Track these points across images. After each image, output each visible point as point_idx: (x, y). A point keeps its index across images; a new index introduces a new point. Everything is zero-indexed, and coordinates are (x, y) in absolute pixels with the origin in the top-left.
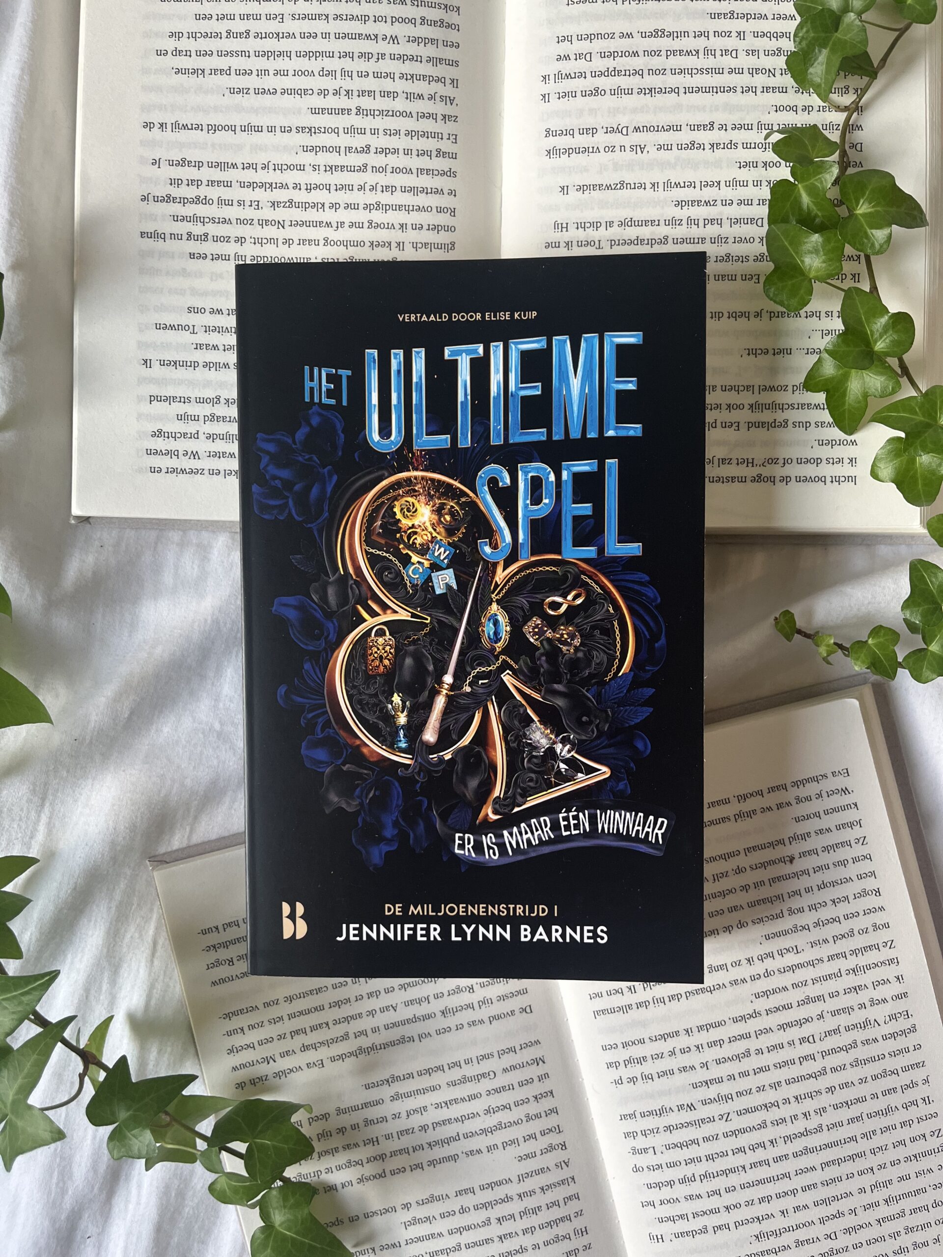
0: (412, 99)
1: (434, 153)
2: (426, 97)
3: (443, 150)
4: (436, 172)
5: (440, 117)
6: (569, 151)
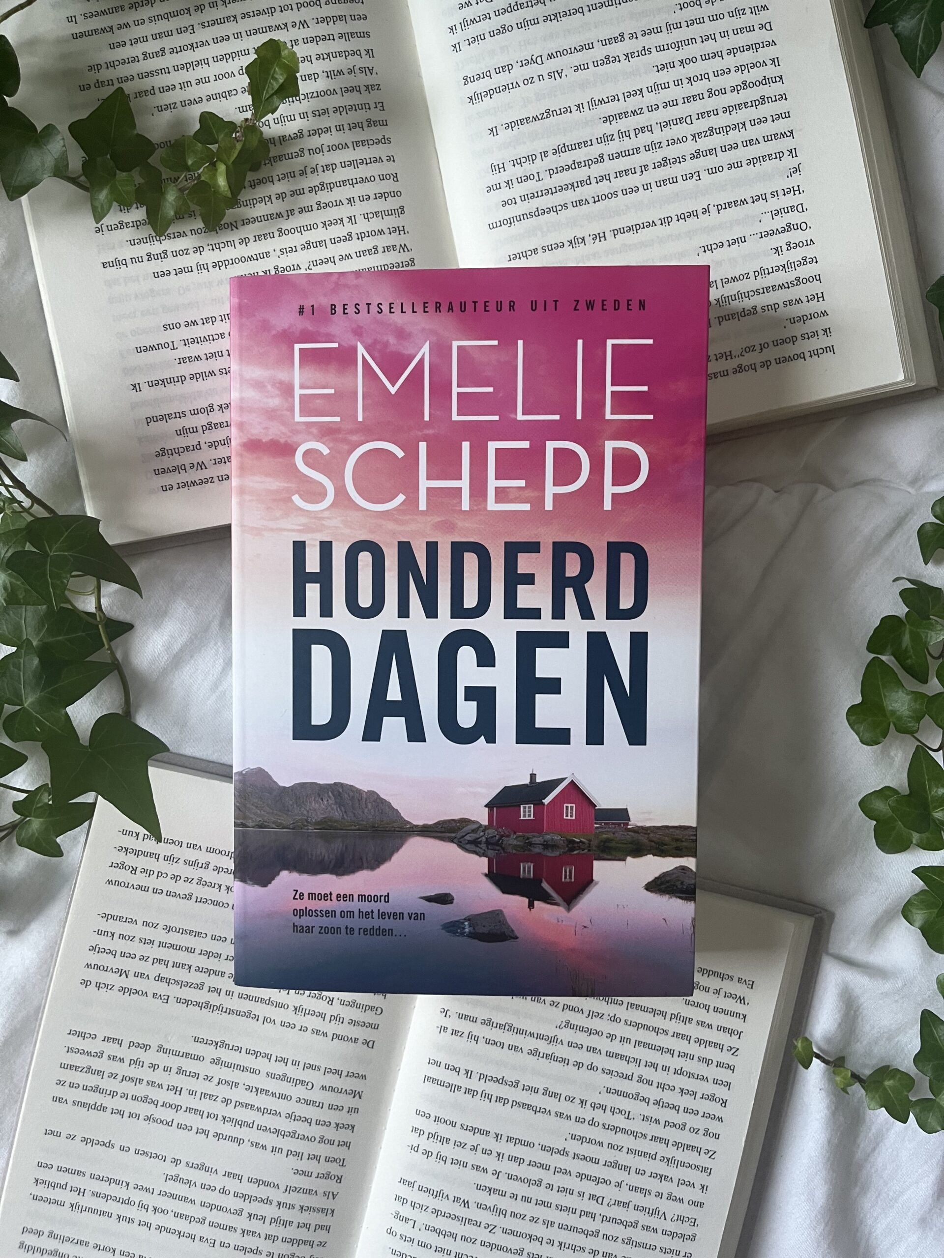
0: (333, 77)
1: (365, 124)
2: (346, 72)
3: (373, 119)
4: (371, 142)
5: (363, 89)
6: (490, 93)
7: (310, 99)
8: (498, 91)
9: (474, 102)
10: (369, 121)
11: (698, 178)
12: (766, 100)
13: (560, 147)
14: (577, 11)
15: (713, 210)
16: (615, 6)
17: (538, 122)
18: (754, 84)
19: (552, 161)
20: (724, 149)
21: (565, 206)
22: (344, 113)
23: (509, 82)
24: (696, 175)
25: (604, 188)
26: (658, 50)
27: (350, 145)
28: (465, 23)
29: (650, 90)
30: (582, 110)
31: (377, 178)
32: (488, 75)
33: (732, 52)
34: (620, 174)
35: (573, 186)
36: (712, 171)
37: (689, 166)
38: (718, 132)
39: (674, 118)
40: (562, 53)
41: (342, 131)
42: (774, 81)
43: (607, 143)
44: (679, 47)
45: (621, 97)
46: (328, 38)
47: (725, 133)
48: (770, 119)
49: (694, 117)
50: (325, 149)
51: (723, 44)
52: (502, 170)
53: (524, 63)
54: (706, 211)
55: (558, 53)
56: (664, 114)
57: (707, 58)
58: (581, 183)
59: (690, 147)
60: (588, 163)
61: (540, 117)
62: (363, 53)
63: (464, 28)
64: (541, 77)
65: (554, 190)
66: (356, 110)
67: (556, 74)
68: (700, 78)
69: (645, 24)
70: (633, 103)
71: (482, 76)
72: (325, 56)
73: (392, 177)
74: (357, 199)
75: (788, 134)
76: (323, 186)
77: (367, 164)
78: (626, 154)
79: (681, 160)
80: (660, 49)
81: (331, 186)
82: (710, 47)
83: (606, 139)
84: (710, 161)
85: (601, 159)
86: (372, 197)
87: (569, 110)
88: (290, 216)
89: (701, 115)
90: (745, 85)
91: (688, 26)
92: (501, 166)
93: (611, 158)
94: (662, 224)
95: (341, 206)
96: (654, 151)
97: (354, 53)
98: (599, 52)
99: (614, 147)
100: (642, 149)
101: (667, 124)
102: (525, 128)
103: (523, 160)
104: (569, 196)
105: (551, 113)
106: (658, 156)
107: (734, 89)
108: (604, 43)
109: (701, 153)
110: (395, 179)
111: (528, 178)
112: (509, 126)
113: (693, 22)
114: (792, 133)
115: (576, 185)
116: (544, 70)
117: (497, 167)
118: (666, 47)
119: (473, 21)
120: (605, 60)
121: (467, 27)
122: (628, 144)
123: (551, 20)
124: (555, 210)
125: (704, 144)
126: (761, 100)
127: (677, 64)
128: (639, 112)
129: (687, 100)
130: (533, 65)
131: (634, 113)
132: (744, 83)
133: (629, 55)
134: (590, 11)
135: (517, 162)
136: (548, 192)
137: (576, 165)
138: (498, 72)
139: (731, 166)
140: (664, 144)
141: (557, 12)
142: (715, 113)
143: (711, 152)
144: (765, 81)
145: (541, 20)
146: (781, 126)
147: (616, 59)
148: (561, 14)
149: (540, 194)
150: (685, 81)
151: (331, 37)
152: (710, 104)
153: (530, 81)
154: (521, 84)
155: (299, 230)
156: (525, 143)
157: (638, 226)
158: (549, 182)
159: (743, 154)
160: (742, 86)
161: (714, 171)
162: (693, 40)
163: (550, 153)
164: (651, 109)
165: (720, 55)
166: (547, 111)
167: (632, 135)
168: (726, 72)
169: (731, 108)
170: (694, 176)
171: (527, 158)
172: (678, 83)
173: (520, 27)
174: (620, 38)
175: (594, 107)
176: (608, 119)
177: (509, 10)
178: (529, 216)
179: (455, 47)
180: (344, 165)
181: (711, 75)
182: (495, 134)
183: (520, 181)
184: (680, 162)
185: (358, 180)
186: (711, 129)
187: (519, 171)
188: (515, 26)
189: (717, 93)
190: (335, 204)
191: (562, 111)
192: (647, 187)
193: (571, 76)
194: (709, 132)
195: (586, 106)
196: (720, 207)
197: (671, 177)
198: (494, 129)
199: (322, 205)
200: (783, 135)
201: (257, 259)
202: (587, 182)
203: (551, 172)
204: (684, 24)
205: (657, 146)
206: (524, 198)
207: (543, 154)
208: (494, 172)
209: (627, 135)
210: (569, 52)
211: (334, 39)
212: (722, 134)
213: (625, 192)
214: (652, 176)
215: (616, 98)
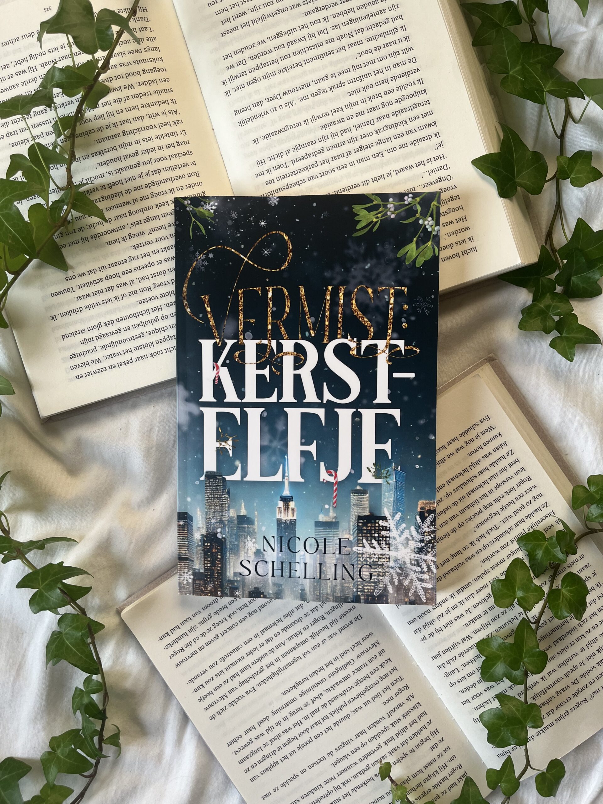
0: (153, 117)
1: (176, 144)
2: (160, 114)
3: (180, 141)
4: (180, 155)
5: (172, 123)
6: (251, 119)
7: (140, 132)
8: (256, 117)
9: (242, 125)
10: (178, 142)
11: (382, 156)
12: (417, 105)
13: (297, 147)
14: (298, 65)
15: (393, 174)
16: (320, 59)
17: (282, 133)
18: (409, 97)
19: (293, 155)
20: (395, 137)
21: (304, 181)
22: (162, 139)
23: (262, 112)
24: (380, 154)
25: (326, 167)
26: (349, 82)
27: (168, 157)
28: (232, 78)
29: (347, 107)
30: (307, 123)
31: (187, 176)
32: (248, 108)
33: (393, 79)
34: (334, 158)
35: (307, 168)
36: (390, 151)
37: (376, 149)
38: (391, 127)
39: (363, 122)
40: (291, 91)
41: (162, 150)
42: (421, 93)
43: (325, 141)
44: (361, 79)
45: (330, 113)
46: (147, 94)
47: (395, 128)
48: (421, 116)
49: (375, 120)
50: (153, 161)
51: (388, 74)
52: (263, 163)
53: (269, 99)
54: (389, 174)
55: (290, 91)
56: (356, 121)
57: (379, 84)
58: (312, 166)
59: (374, 138)
60: (315, 154)
61: (283, 130)
62: (170, 102)
63: (231, 81)
64: (281, 107)
65: (296, 172)
66: (169, 136)
67: (289, 103)
68: (376, 97)
69: (340, 68)
70: (338, 116)
71: (245, 109)
72: (147, 105)
73: (195, 174)
74: (175, 189)
75: (433, 124)
76: (153, 183)
77: (179, 168)
78: (337, 146)
79: (371, 146)
80: (350, 82)
81: (159, 183)
82: (380, 77)
83: (323, 139)
84: (389, 145)
85: (322, 151)
86: (185, 187)
87: (300, 124)
88: (135, 203)
89: (379, 119)
90: (404, 98)
91: (365, 66)
92: (263, 161)
93: (329, 149)
94: (363, 185)
95: (166, 194)
96: (354, 142)
97: (164, 102)
98: (314, 88)
99: (330, 142)
100: (346, 142)
101: (359, 126)
102: (275, 138)
103: (276, 156)
104: (305, 175)
105: (289, 127)
106: (356, 145)
107: (397, 101)
108: (316, 82)
109: (382, 141)
110: (198, 175)
111: (279, 167)
112: (265, 137)
113: (368, 63)
114: (435, 123)
115: (309, 167)
116: (282, 102)
117: (260, 162)
118: (354, 80)
119: (236, 77)
120: (318, 92)
121: (233, 81)
122: (338, 140)
123: (283, 72)
124: (298, 184)
125: (383, 135)
126: (414, 106)
127: (361, 90)
128: (342, 121)
129: (370, 110)
130: (275, 100)
131: (339, 122)
132: (403, 96)
133: (332, 88)
134: (305, 64)
135: (272, 158)
136: (294, 173)
137: (308, 156)
138: (255, 106)
139: (401, 147)
140: (359, 138)
141: (286, 66)
142: (388, 116)
143: (388, 139)
144: (416, 94)
145: (277, 73)
146: (428, 120)
147: (325, 91)
148: (289, 68)
149: (288, 175)
150: (367, 100)
151: (149, 93)
152: (383, 111)
153: (274, 109)
154: (269, 112)
155: (142, 211)
156: (275, 146)
157: (349, 188)
158: (292, 168)
159: (408, 139)
160: (402, 98)
161: (391, 151)
162: (370, 74)
163: (291, 151)
164: (349, 118)
165: (387, 81)
166: (287, 126)
167: (339, 134)
168: (391, 91)
169: (397, 113)
170: (380, 155)
171: (278, 155)
172: (363, 101)
173: (265, 78)
174: (325, 78)
175: (315, 121)
176: (323, 127)
177: (257, 68)
178: (283, 189)
179: (227, 93)
180: (165, 170)
181: (383, 94)
182: (257, 142)
183: (275, 169)
184: (370, 148)
185: (175, 178)
186: (386, 126)
187: (274, 163)
188: (262, 78)
189: (387, 105)
190: (162, 193)
191: (296, 125)
192: (352, 164)
193: (299, 104)
194: (385, 128)
195: (309, 120)
196: (397, 171)
197: (365, 157)
198: (256, 140)
199: (154, 195)
200: (430, 125)
201: (118, 231)
202: (316, 165)
203: (293, 162)
204: (363, 65)
205: (355, 139)
206: (279, 179)
207: (287, 152)
208: (259, 165)
209: (336, 135)
210: (296, 90)
211: (151, 95)
212: (393, 128)
213: (339, 169)
214: (354, 157)
215: (327, 114)
